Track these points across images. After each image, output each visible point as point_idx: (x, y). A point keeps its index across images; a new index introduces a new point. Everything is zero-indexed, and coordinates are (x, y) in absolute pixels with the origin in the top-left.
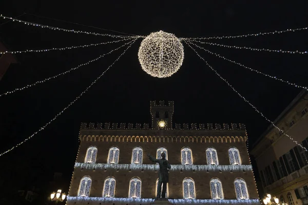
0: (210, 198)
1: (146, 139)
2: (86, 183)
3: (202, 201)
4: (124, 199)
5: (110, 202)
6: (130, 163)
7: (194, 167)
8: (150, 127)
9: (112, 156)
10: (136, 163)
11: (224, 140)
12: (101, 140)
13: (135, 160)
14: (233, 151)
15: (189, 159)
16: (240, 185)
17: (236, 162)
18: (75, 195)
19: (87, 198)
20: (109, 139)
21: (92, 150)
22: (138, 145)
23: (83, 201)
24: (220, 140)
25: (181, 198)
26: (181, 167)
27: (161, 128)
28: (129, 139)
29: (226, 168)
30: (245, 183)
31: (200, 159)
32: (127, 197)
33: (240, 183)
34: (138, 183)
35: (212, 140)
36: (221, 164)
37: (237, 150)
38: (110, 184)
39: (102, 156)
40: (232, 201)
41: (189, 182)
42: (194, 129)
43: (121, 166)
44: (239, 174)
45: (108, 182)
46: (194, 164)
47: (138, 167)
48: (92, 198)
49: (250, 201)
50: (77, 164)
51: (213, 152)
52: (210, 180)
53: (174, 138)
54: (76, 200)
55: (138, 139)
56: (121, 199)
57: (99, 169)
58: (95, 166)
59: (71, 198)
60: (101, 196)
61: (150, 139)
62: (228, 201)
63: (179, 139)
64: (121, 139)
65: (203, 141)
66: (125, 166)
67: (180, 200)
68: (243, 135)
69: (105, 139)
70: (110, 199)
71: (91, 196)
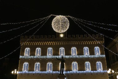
0: (84, 70)
1: (54, 43)
2: (26, 65)
3: (81, 72)
4: (45, 72)
5: (38, 74)
6: (46, 55)
7: (78, 57)
8: (56, 37)
9: (37, 52)
10: (49, 55)
11: (93, 43)
12: (31, 45)
13: (49, 54)
14: (97, 48)
15: (75, 52)
16: (99, 64)
17: (98, 53)
18: (21, 71)
19: (27, 72)
20: (36, 43)
21: (28, 49)
22: (50, 46)
23: (25, 74)
24: (90, 43)
25: (71, 70)
26: (71, 57)
27: (61, 38)
28: (46, 43)
29: (93, 56)
30: (101, 63)
31: (81, 52)
32: (46, 71)
33: (99, 63)
34: (51, 65)
35: (86, 43)
36: (90, 54)
37: (99, 48)
38: (37, 65)
39: (32, 52)
40: (95, 71)
41: (75, 63)
42: (78, 38)
43: (42, 57)
44: (99, 59)
45: (36, 64)
46: (78, 55)
47: (50, 57)
48: (30, 72)
49: (103, 71)
50: (21, 57)
51: (87, 49)
52: (85, 62)
53: (68, 43)
54: (22, 73)
55: (50, 43)
56: (43, 72)
57: (31, 58)
58: (30, 57)
59: (20, 72)
60: (33, 71)
61: (56, 43)
62: (93, 72)
63: (70, 43)
64: (42, 43)
65: (82, 44)
66: (44, 57)
67: (71, 72)
68: (102, 40)
69: (33, 44)
70: (38, 72)
71: (29, 71)
